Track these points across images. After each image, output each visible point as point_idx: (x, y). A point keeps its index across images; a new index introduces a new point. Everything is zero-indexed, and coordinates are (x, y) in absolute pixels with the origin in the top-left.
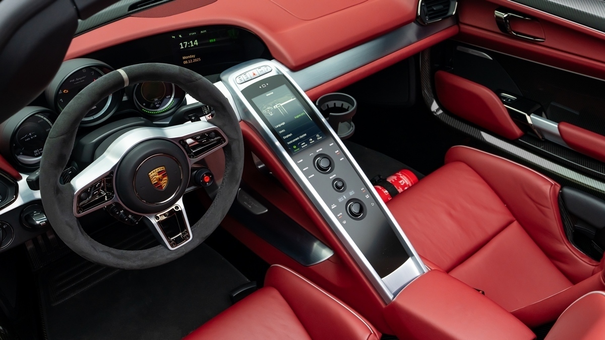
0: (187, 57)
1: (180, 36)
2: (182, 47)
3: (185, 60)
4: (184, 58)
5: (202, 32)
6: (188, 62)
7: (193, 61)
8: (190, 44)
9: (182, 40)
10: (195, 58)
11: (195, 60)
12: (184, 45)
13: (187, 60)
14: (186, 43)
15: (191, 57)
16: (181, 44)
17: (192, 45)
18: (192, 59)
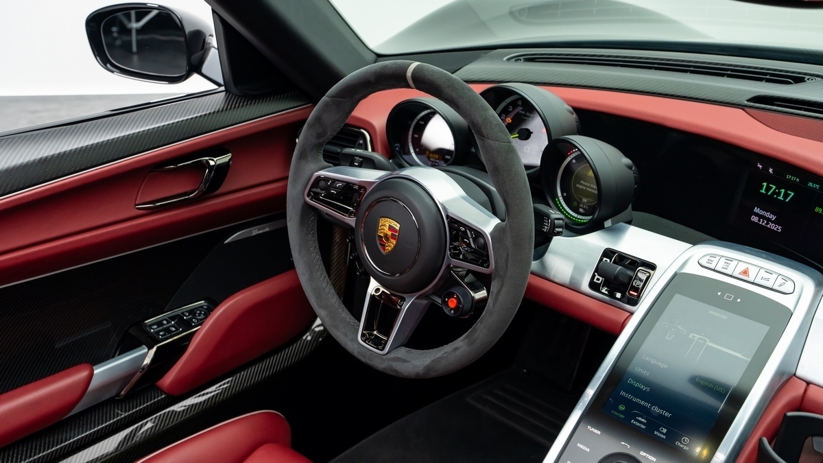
0: (762, 213)
1: (771, 170)
2: (763, 191)
3: (757, 215)
4: (756, 210)
5: (810, 184)
6: (759, 221)
7: (767, 224)
8: (779, 194)
9: (770, 179)
10: (772, 222)
11: (772, 226)
12: (768, 188)
13: (760, 217)
14: (774, 187)
15: (768, 215)
16: (765, 184)
17: (781, 198)
18: (769, 220)
